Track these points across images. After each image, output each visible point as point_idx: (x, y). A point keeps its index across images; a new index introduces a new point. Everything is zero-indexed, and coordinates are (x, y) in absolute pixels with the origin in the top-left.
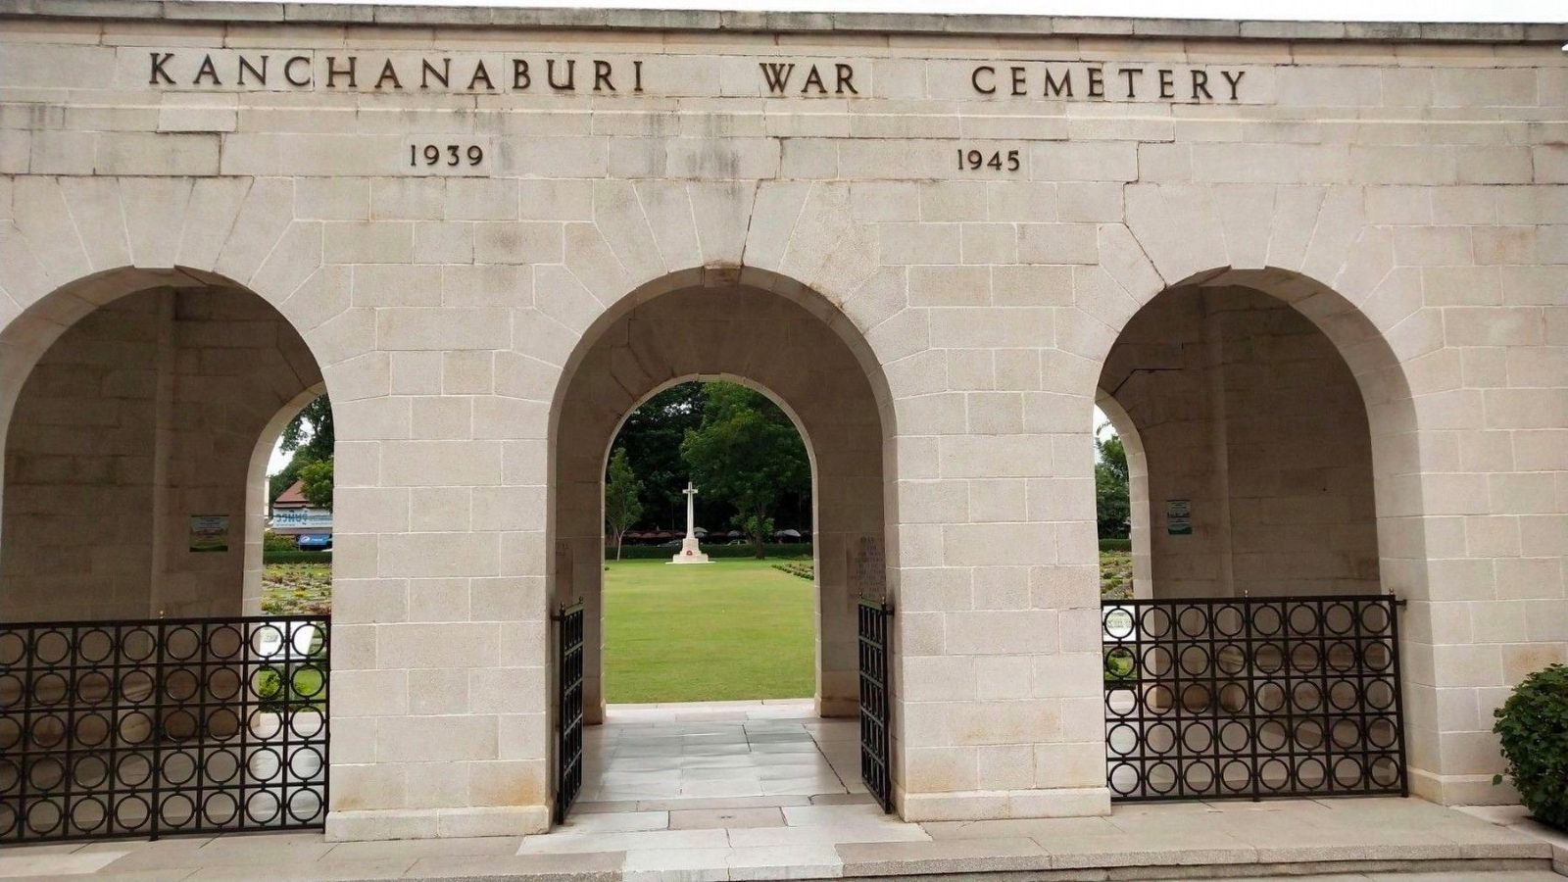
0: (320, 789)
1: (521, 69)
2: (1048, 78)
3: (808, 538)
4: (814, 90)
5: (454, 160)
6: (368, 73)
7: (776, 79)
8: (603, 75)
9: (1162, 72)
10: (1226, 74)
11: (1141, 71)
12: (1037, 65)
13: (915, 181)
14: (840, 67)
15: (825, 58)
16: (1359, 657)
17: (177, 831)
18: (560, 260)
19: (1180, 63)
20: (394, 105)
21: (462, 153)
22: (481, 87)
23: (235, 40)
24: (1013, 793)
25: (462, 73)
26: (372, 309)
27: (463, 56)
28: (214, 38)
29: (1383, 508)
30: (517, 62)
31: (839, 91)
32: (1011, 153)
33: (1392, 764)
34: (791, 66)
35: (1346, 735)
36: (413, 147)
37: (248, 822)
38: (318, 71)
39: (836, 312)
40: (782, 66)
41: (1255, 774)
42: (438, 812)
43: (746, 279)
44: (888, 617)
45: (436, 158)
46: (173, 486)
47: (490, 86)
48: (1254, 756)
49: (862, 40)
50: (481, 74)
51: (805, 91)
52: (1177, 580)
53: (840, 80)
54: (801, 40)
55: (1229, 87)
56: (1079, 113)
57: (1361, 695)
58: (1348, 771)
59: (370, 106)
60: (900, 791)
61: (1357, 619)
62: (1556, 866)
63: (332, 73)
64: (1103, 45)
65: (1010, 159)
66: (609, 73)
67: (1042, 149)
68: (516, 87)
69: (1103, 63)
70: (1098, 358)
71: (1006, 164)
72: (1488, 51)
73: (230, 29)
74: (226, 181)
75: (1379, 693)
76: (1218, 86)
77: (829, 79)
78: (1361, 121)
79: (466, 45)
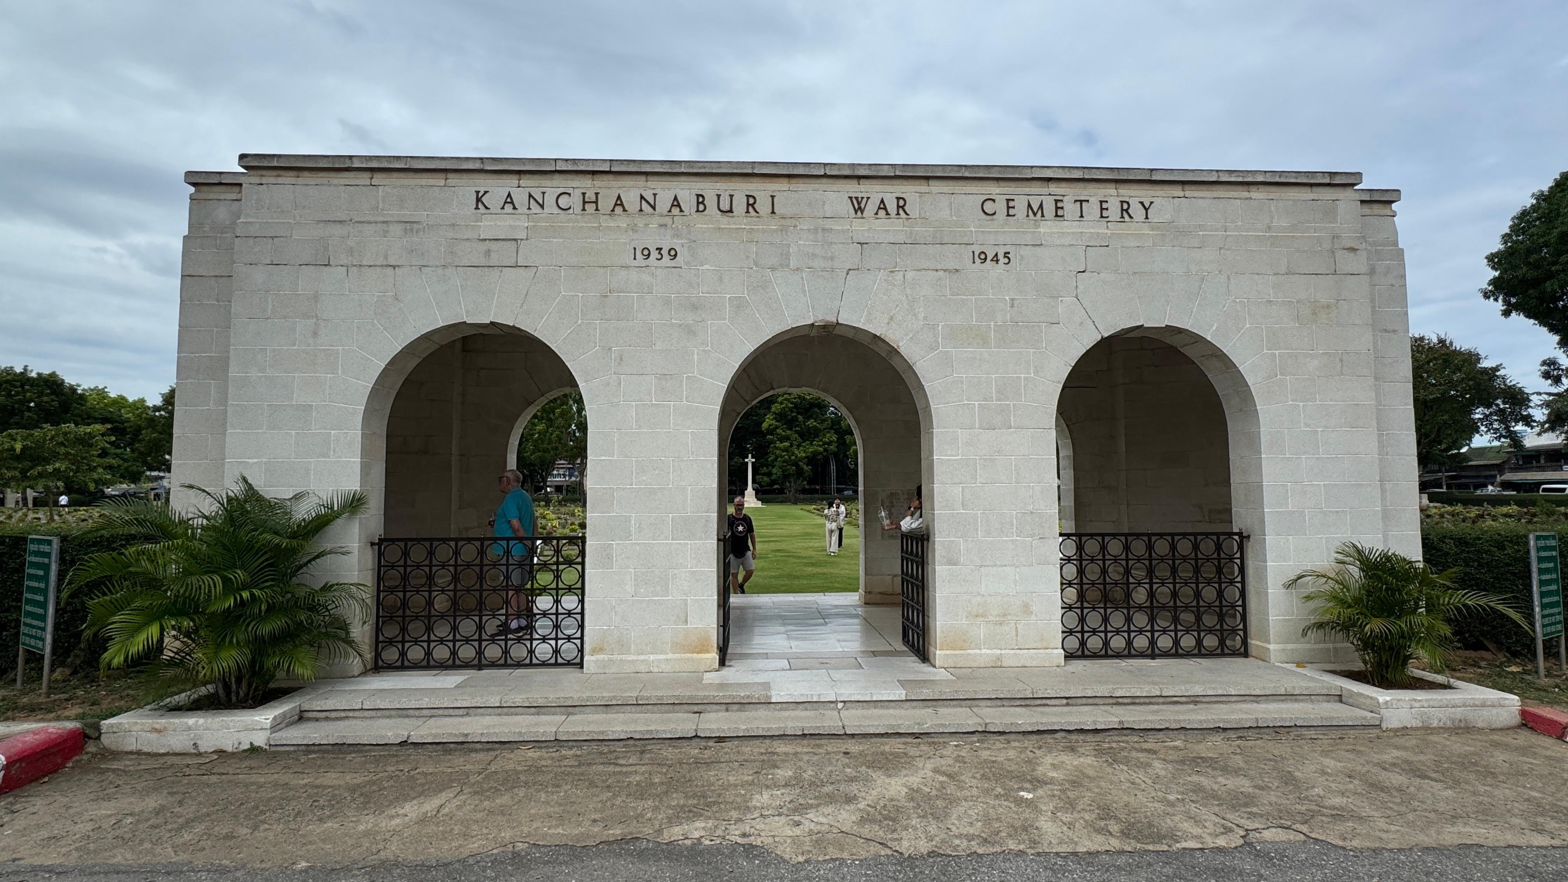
0: (578, 642)
1: (700, 199)
2: (1029, 206)
3: (856, 492)
4: (882, 213)
5: (660, 257)
6: (606, 203)
7: (858, 206)
8: (751, 204)
9: (1101, 202)
10: (1142, 203)
11: (1088, 201)
12: (1022, 195)
13: (945, 271)
14: (898, 199)
15: (889, 193)
16: (1219, 571)
17: (493, 665)
18: (725, 319)
19: (1113, 196)
20: (622, 221)
21: (664, 252)
22: (676, 211)
23: (525, 181)
24: (1003, 652)
25: (664, 202)
26: (610, 349)
27: (665, 192)
28: (513, 181)
29: (1235, 478)
30: (698, 196)
31: (898, 214)
32: (1005, 253)
33: (1238, 637)
34: (868, 198)
35: (1209, 620)
36: (635, 249)
37: (535, 661)
38: (576, 200)
39: (894, 352)
40: (862, 198)
41: (1153, 643)
42: (652, 657)
43: (837, 331)
44: (925, 543)
45: (649, 255)
46: (462, 455)
47: (681, 211)
48: (1152, 631)
49: (911, 182)
50: (676, 203)
51: (876, 214)
52: (1091, 521)
53: (898, 207)
54: (874, 181)
55: (1144, 212)
56: (1048, 227)
57: (1220, 594)
58: (1210, 641)
59: (606, 222)
60: (932, 649)
61: (1219, 547)
62: (1344, 700)
63: (584, 202)
64: (1063, 185)
65: (1005, 257)
66: (755, 203)
67: (1026, 251)
68: (698, 211)
69: (1064, 196)
70: (1059, 382)
71: (1002, 260)
72: (1308, 189)
73: (522, 176)
74: (521, 269)
75: (1231, 593)
76: (1137, 211)
77: (892, 206)
78: (1228, 233)
79: (667, 184)
